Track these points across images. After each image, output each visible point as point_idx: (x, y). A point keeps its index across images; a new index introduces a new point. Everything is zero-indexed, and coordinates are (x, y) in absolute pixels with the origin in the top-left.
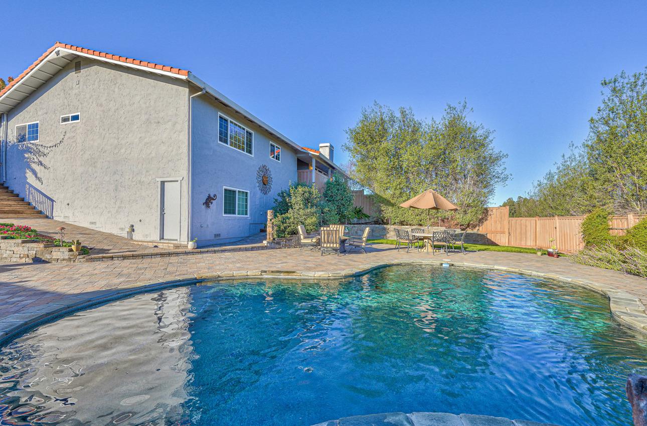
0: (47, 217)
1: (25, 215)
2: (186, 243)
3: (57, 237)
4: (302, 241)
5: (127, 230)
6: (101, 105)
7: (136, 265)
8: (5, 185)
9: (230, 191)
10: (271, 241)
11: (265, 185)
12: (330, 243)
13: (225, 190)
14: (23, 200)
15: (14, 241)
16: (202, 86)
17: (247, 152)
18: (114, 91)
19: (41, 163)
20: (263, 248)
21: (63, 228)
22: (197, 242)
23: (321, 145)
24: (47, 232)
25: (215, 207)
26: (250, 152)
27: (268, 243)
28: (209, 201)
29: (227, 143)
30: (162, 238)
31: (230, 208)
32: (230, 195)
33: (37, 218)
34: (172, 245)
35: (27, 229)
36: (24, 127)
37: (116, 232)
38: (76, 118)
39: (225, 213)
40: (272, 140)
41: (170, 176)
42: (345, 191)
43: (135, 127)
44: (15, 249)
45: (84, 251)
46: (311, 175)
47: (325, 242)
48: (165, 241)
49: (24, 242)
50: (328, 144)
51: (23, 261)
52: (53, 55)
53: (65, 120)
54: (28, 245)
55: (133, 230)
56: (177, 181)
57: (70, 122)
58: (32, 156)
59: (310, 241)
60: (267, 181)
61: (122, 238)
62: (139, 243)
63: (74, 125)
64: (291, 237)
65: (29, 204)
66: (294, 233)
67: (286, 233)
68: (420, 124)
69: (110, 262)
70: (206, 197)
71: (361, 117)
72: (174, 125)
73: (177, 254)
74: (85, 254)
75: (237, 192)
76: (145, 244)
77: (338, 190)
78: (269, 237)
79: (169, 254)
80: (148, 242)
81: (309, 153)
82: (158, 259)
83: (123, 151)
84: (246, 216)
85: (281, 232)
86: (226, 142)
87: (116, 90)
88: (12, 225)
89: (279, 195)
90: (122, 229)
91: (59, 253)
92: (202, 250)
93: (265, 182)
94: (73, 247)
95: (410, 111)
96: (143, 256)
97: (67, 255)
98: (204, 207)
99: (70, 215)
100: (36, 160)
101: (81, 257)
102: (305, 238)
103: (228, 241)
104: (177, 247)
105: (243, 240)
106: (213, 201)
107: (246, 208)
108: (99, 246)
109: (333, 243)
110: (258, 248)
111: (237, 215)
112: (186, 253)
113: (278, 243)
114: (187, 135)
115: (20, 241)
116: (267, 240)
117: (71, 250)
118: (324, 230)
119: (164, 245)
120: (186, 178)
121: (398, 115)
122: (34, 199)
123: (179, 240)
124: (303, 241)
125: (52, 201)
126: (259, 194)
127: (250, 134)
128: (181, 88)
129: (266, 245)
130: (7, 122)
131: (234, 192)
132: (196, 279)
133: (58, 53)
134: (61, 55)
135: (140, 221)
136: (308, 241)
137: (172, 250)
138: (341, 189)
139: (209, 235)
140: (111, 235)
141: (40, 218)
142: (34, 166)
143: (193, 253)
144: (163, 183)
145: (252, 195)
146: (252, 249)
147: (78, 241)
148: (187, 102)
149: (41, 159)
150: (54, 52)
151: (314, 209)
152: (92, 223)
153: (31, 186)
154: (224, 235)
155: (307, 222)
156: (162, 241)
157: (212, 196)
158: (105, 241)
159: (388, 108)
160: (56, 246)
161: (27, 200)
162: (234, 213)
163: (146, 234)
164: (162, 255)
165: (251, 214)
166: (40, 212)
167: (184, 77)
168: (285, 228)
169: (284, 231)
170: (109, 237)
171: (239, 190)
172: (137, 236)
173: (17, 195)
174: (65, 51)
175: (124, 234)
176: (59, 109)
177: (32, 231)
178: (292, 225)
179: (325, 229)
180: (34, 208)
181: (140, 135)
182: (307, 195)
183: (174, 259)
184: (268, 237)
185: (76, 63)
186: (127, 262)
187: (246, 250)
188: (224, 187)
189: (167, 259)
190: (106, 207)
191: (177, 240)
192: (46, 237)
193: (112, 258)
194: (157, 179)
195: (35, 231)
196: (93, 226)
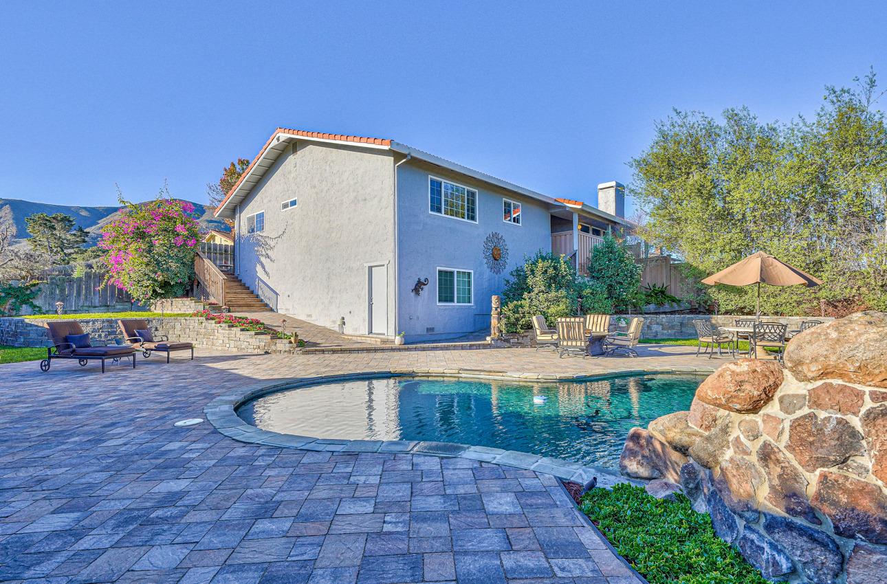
0: (272, 310)
1: (255, 308)
2: (393, 338)
3: (280, 330)
4: (538, 338)
5: (339, 322)
6: (315, 187)
7: (342, 359)
8: (239, 279)
9: (446, 272)
10: (496, 338)
11: (497, 260)
12: (572, 340)
13: (440, 271)
14: (252, 292)
15: (249, 333)
16: (406, 152)
17: (468, 218)
18: (325, 170)
19: (268, 256)
20: (485, 347)
21: (284, 321)
22: (404, 336)
23: (601, 186)
24: (271, 326)
25: (427, 293)
26: (473, 218)
27: (493, 339)
28: (419, 287)
29: (440, 212)
30: (371, 332)
31: (446, 294)
32: (446, 279)
33: (264, 311)
34: (379, 340)
35: (258, 322)
36: (253, 217)
37: (329, 325)
38: (294, 203)
39: (439, 301)
40: (506, 195)
41: (376, 261)
42: (621, 262)
43: (345, 207)
44: (250, 340)
45: (301, 344)
46: (572, 239)
47: (564, 339)
48: (373, 336)
49: (256, 334)
50: (613, 183)
51: (256, 352)
52: (275, 142)
53: (285, 206)
54: (259, 337)
55: (344, 323)
56: (384, 265)
57: (290, 208)
58: (261, 249)
59: (550, 338)
60: (499, 254)
61: (335, 332)
62: (349, 337)
63: (292, 211)
64: (525, 332)
65: (257, 296)
66: (529, 327)
67: (519, 327)
68: (774, 130)
69: (322, 356)
70: (416, 282)
71: (654, 136)
72: (380, 201)
73: (383, 350)
74: (301, 347)
75: (456, 273)
76: (354, 338)
77: (610, 260)
78: (494, 332)
79: (376, 350)
80: (357, 336)
81: (565, 207)
82: (364, 355)
83: (333, 235)
84: (470, 304)
85: (512, 325)
86: (439, 210)
87: (328, 168)
88: (247, 319)
89: (511, 274)
90: (334, 322)
91: (282, 345)
92: (410, 346)
93: (496, 256)
94: (292, 339)
95: (745, 113)
96: (350, 351)
97: (287, 347)
98: (413, 294)
99: (291, 307)
100: (264, 253)
101: (299, 349)
102: (542, 333)
103: (444, 337)
104: (384, 342)
105: (465, 336)
106: (424, 287)
107: (469, 293)
108: (313, 340)
109: (576, 340)
110: (478, 347)
111: (455, 304)
112: (393, 350)
113: (507, 341)
114: (393, 212)
115: (253, 333)
116: (492, 336)
117: (291, 342)
118: (562, 323)
119: (372, 339)
120: (392, 262)
121: (722, 122)
122: (263, 293)
123: (386, 334)
124: (540, 338)
125: (277, 294)
126: (487, 273)
127: (473, 194)
128: (386, 158)
129: (490, 342)
130: (240, 214)
131: (452, 273)
132: (390, 372)
133: (278, 139)
134: (281, 140)
135: (350, 312)
136: (547, 337)
137: (379, 345)
138: (615, 259)
139: (419, 329)
140: (325, 328)
141: (267, 310)
142: (263, 259)
143: (399, 350)
144: (370, 268)
145: (477, 275)
146: (471, 347)
147: (296, 333)
148: (392, 173)
149: (268, 252)
150: (275, 139)
151: (563, 292)
152: (310, 316)
153: (260, 279)
154: (439, 328)
155: (549, 311)
156: (370, 335)
157: (422, 280)
158: (319, 335)
159: (702, 115)
160: (279, 338)
161: (255, 292)
162: (452, 300)
163: (356, 329)
164: (368, 350)
165: (475, 302)
166: (266, 305)
167: (386, 148)
168: (517, 319)
169: (514, 325)
170: (323, 331)
171: (458, 270)
172: (348, 330)
173: (248, 288)
174: (284, 136)
175: (337, 329)
176: (280, 196)
177: (261, 324)
178: (527, 315)
179: (563, 320)
180: (262, 301)
181: (348, 216)
182: (551, 271)
183: (379, 355)
184: (492, 332)
185: (293, 146)
186: (336, 356)
187: (463, 348)
188: (438, 268)
189: (372, 355)
190: (320, 298)
191: (384, 334)
192: (272, 330)
193: (323, 351)
194: (365, 265)
195: (263, 324)
196: (309, 318)
